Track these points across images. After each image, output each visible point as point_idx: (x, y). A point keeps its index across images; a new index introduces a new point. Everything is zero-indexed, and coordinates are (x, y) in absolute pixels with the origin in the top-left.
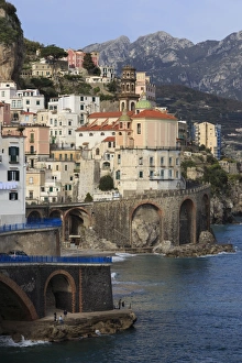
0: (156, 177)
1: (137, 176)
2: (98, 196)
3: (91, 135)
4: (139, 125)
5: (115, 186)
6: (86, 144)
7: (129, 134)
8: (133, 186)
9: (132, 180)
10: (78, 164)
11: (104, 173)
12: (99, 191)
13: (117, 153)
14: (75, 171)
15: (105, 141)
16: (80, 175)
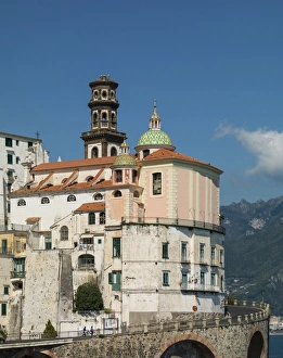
0: (191, 286)
1: (157, 283)
2: (72, 326)
3: (45, 201)
4: (157, 176)
5: (106, 306)
6: (33, 221)
7: (136, 195)
8: (150, 304)
9: (147, 291)
10: (21, 261)
11: (80, 277)
12: (72, 316)
13: (112, 235)
14: (14, 274)
15: (79, 211)
16: (26, 282)
